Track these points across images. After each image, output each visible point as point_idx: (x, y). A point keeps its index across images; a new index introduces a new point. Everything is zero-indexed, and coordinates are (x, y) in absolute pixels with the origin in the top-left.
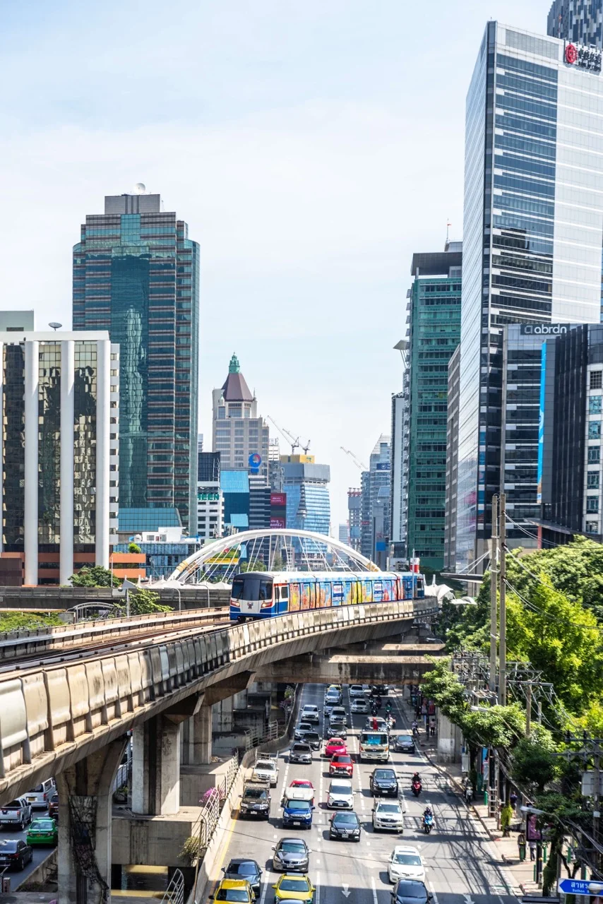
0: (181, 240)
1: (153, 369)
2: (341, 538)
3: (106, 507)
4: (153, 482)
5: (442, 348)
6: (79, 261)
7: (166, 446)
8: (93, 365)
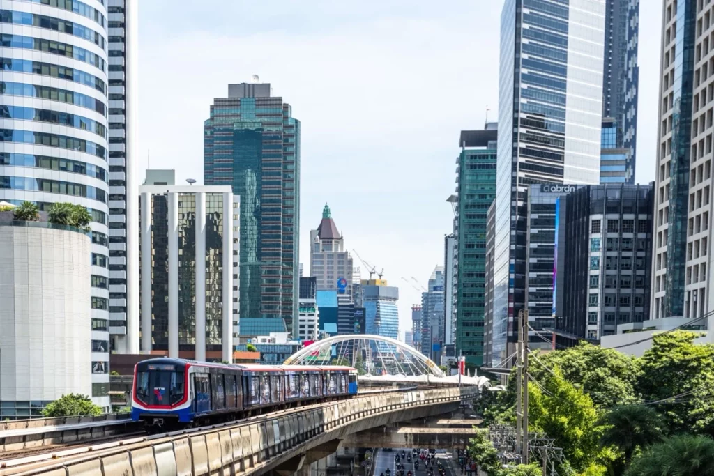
0: (286, 118)
1: (264, 215)
2: (407, 342)
3: (230, 318)
4: (265, 299)
5: (482, 201)
6: (209, 133)
7: (275, 272)
8: (219, 211)
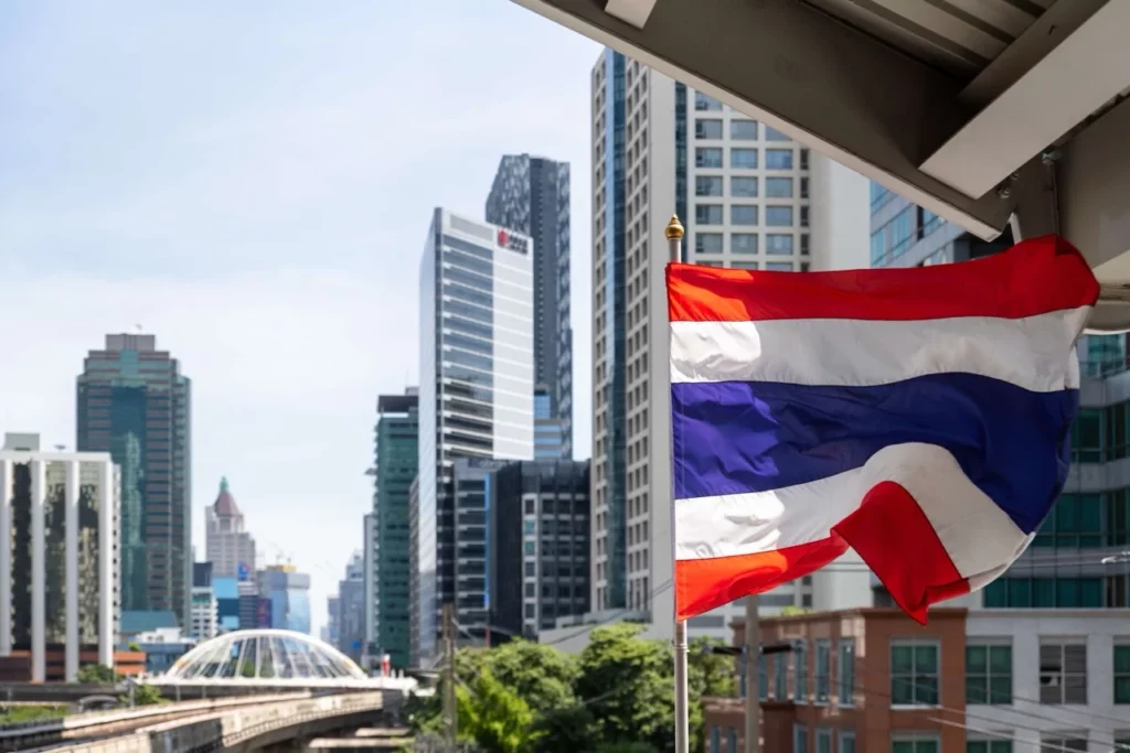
0: (174, 375)
1: (150, 487)
2: (323, 639)
3: (109, 611)
4: (152, 588)
5: (404, 476)
6: (82, 390)
7: (162, 556)
8: (94, 483)
